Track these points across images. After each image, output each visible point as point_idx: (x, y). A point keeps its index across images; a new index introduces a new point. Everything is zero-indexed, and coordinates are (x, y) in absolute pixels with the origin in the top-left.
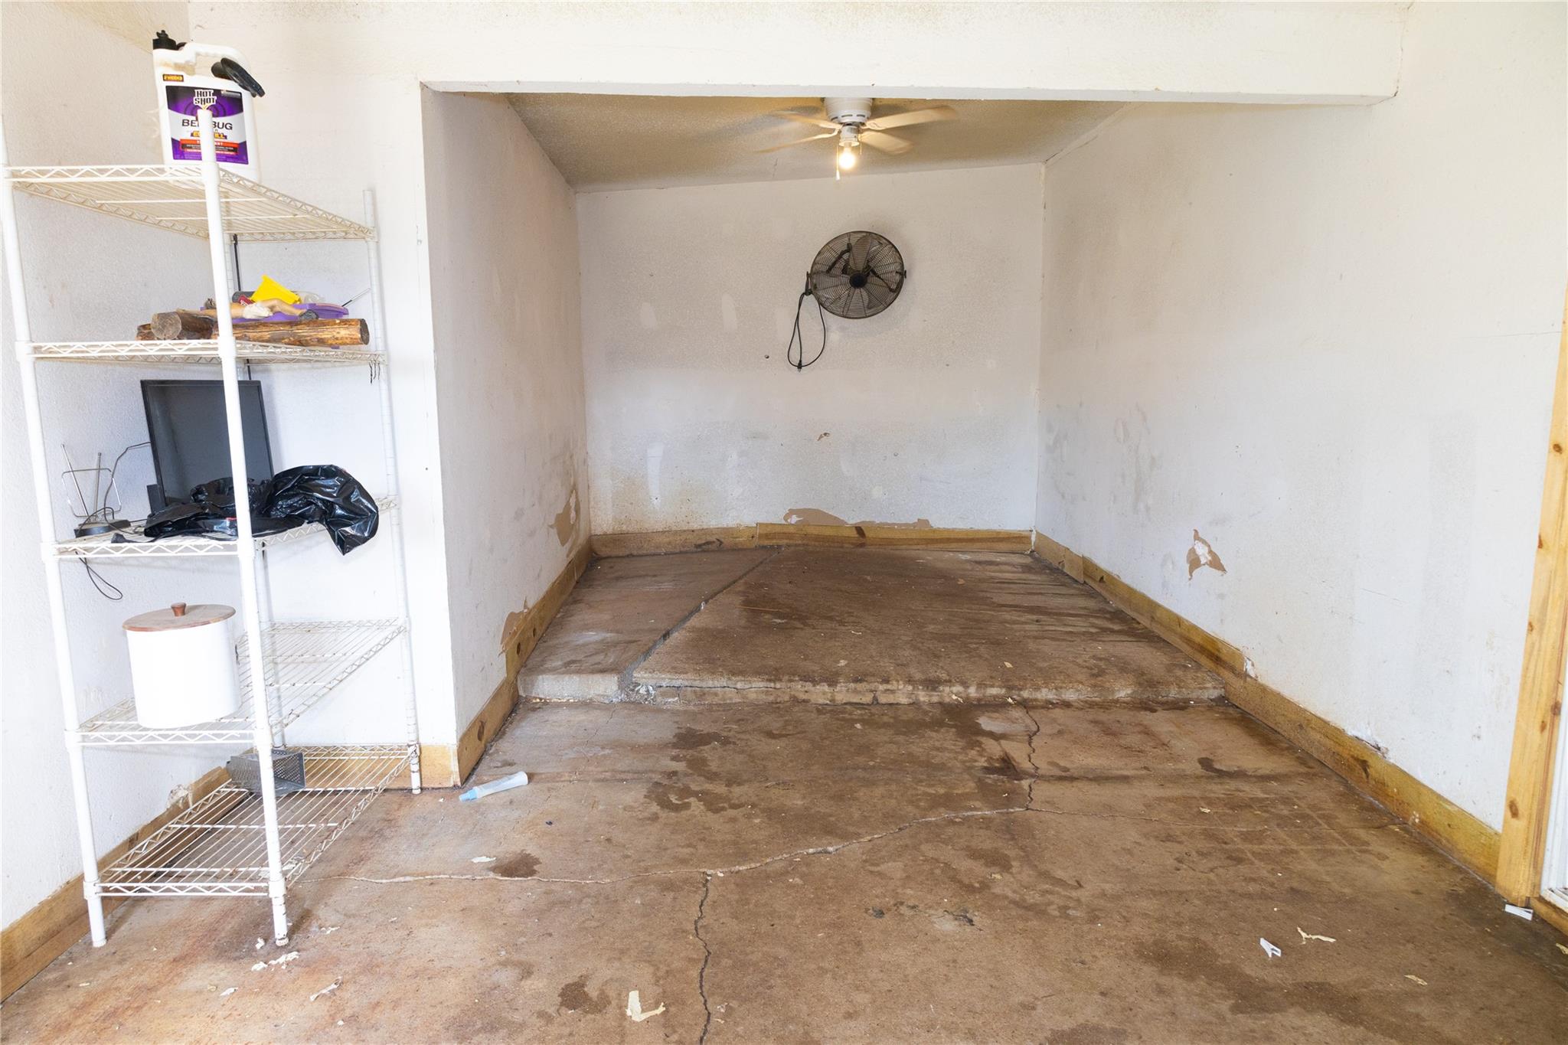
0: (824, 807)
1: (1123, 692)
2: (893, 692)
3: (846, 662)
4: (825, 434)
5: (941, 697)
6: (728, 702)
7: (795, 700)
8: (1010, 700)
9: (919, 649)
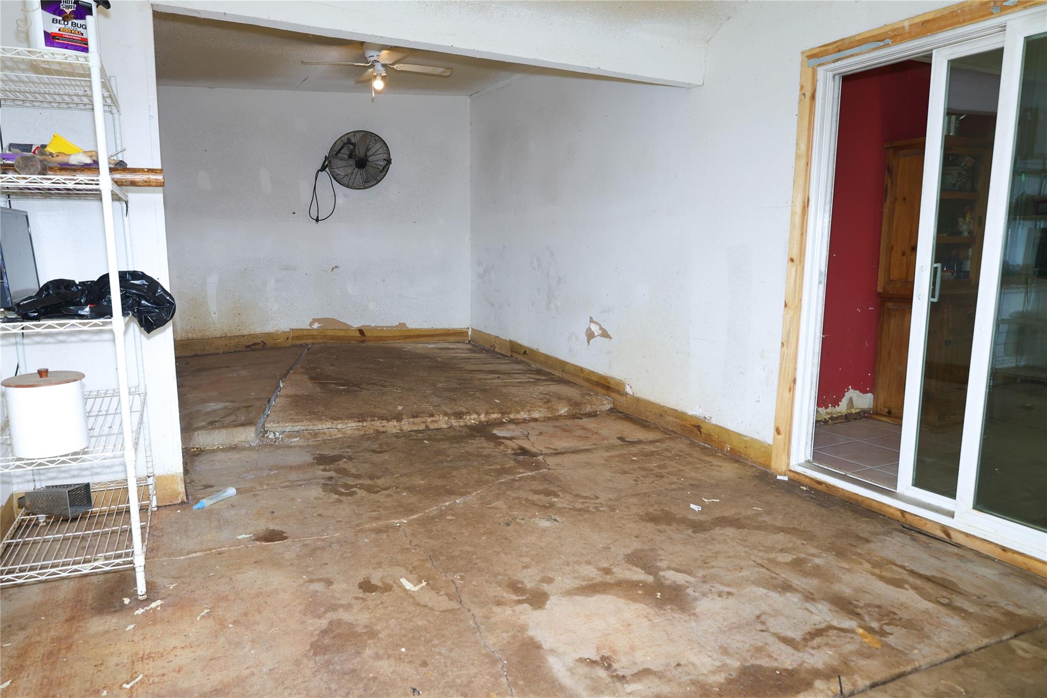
0: (439, 482)
1: (563, 410)
2: (436, 421)
3: (402, 407)
4: (336, 267)
5: (465, 422)
6: (334, 437)
7: (378, 432)
8: (504, 420)
9: (440, 397)
